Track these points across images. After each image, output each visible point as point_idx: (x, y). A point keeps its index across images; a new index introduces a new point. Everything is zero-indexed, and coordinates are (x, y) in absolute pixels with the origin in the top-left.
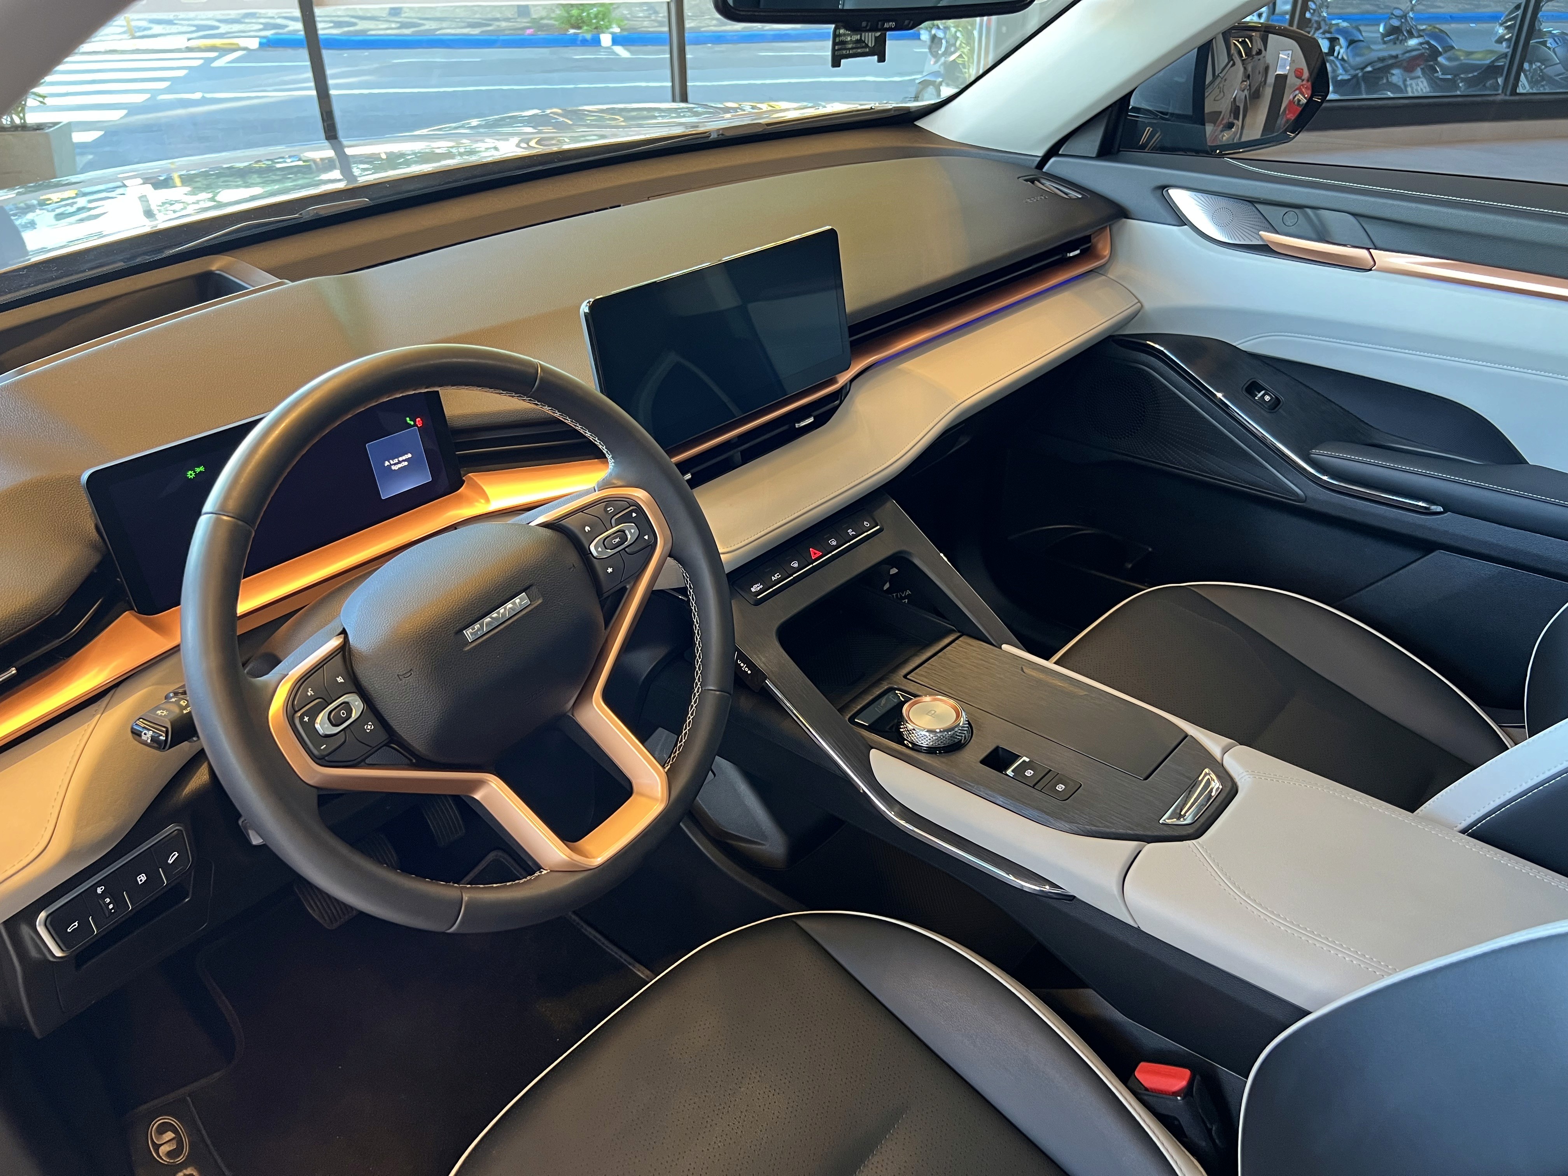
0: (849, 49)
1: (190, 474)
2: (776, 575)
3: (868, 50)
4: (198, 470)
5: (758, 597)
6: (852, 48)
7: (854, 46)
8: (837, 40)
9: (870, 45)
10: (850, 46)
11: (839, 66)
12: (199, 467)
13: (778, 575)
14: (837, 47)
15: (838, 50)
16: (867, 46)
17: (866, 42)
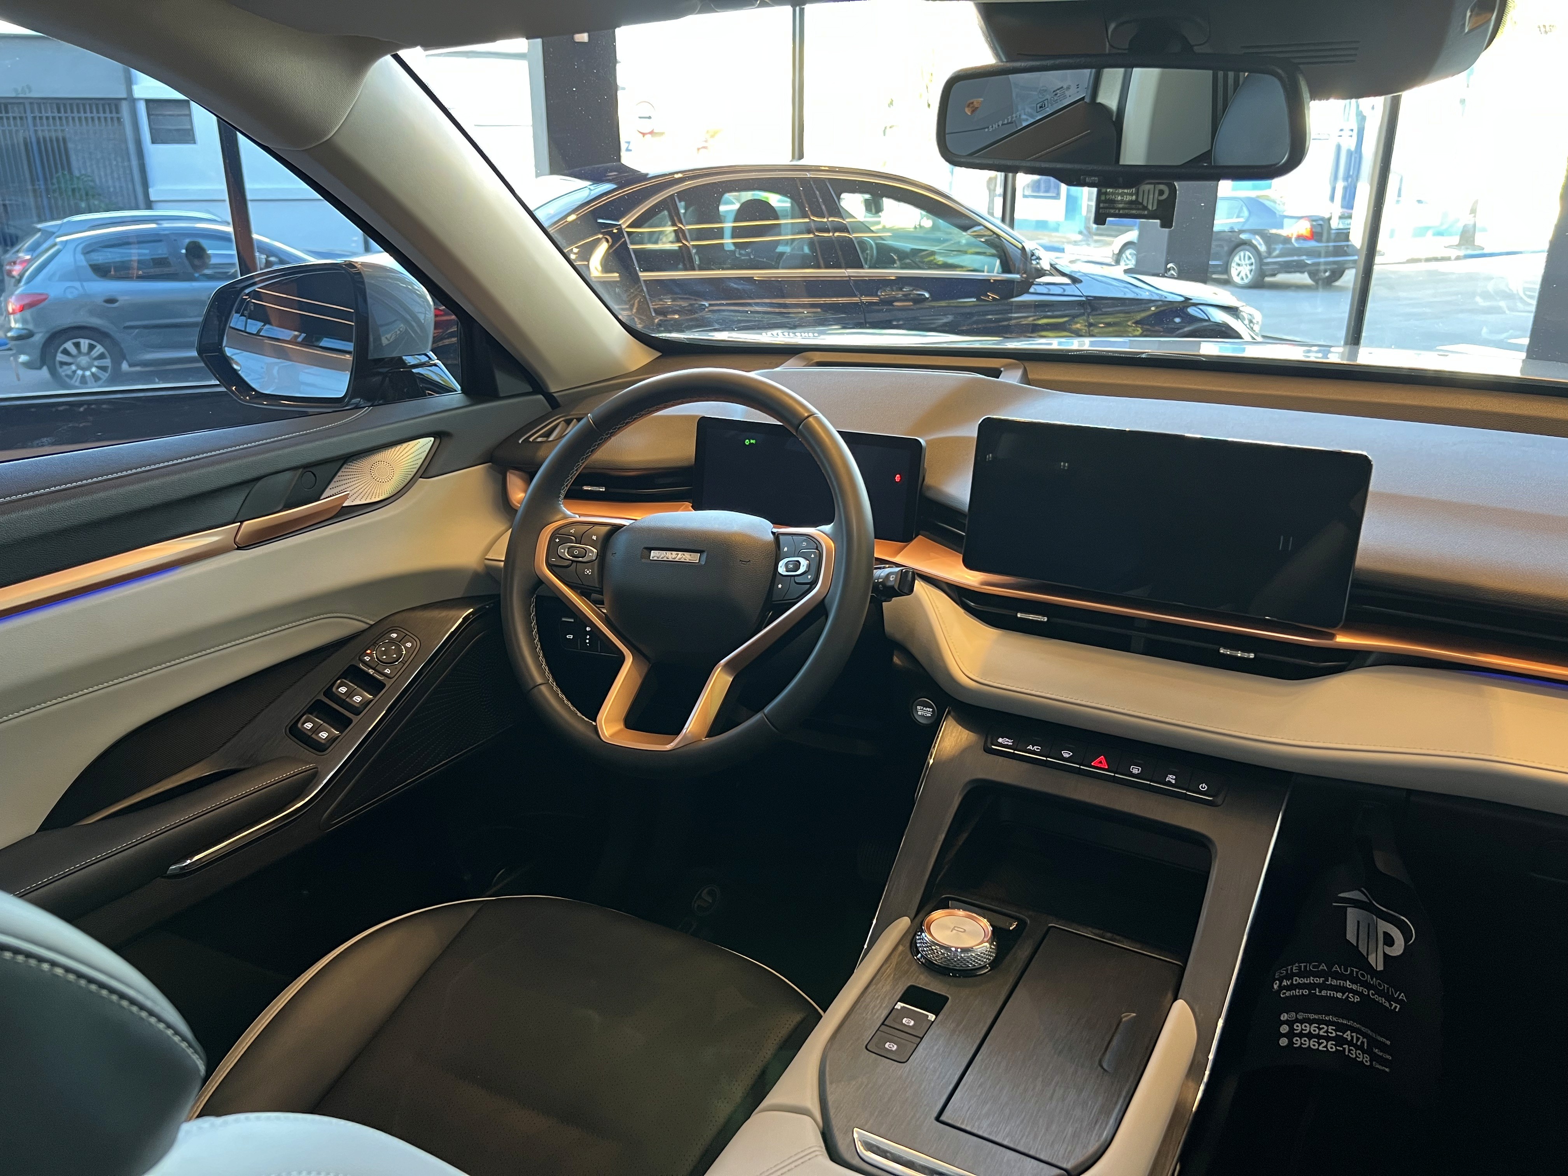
0: (1120, 209)
1: (747, 442)
2: (1035, 747)
3: (1146, 212)
4: (752, 441)
5: (993, 747)
6: (1123, 209)
7: (1127, 206)
8: (1103, 198)
9: (1150, 207)
10: (1121, 206)
11: (1104, 223)
12: (753, 440)
13: (1037, 749)
14: (1102, 205)
15: (1102, 208)
16: (1145, 208)
17: (1145, 203)
